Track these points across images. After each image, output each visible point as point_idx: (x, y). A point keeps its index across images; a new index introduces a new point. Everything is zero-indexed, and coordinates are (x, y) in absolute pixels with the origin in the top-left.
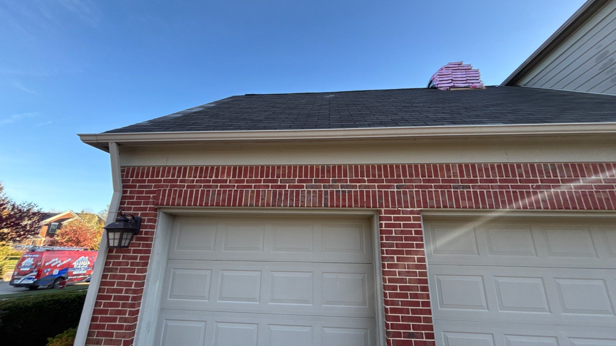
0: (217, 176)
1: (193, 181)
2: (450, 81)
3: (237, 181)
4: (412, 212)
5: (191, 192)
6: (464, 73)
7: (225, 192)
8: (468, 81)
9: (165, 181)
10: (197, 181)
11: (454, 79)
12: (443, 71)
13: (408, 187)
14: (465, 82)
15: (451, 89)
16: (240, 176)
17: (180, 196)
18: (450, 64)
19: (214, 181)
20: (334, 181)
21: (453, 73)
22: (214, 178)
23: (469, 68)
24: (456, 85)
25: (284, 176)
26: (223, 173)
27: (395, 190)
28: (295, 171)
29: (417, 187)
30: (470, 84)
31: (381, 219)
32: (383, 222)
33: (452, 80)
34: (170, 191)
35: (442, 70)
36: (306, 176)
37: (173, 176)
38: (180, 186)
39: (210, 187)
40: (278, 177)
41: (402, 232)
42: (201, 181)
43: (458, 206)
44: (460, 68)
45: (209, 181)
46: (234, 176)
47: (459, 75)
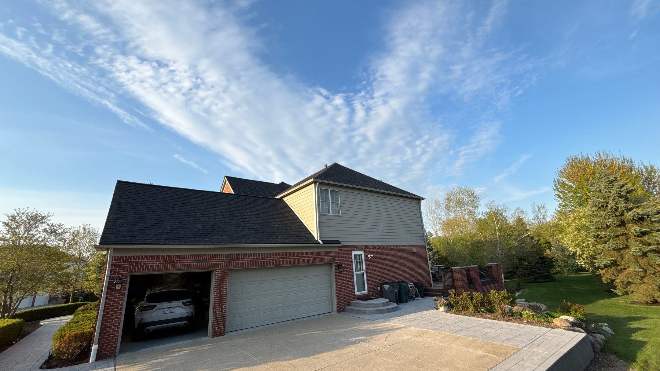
0: (157, 259)
1: (146, 262)
3: (165, 261)
4: (225, 269)
5: (146, 266)
7: (161, 265)
9: (132, 262)
10: (148, 262)
13: (225, 261)
16: (166, 259)
17: (141, 268)
19: (155, 261)
20: (202, 260)
22: (155, 260)
25: (184, 259)
26: (159, 258)
27: (222, 262)
28: (188, 257)
29: (228, 261)
31: (216, 272)
32: (217, 273)
34: (136, 266)
36: (192, 259)
37: (136, 260)
38: (140, 264)
39: (154, 263)
40: (182, 259)
41: (222, 275)
42: (150, 262)
43: (239, 266)
45: (153, 261)
46: (164, 259)
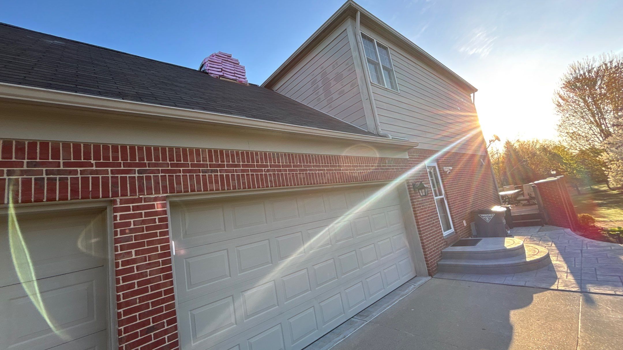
2: (220, 70)
4: (156, 199)
6: (233, 66)
8: (236, 75)
11: (223, 69)
12: (214, 58)
13: (152, 172)
14: (233, 74)
15: (221, 78)
18: (220, 53)
21: (223, 63)
23: (237, 62)
24: (225, 75)
27: (137, 175)
29: (163, 171)
30: (237, 78)
31: (116, 210)
32: (118, 214)
33: (222, 69)
35: (213, 56)
41: (143, 222)
43: (206, 189)
44: (229, 60)
47: (228, 66)
